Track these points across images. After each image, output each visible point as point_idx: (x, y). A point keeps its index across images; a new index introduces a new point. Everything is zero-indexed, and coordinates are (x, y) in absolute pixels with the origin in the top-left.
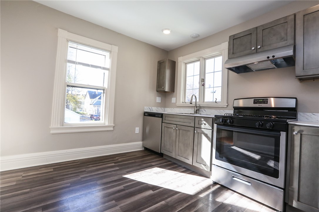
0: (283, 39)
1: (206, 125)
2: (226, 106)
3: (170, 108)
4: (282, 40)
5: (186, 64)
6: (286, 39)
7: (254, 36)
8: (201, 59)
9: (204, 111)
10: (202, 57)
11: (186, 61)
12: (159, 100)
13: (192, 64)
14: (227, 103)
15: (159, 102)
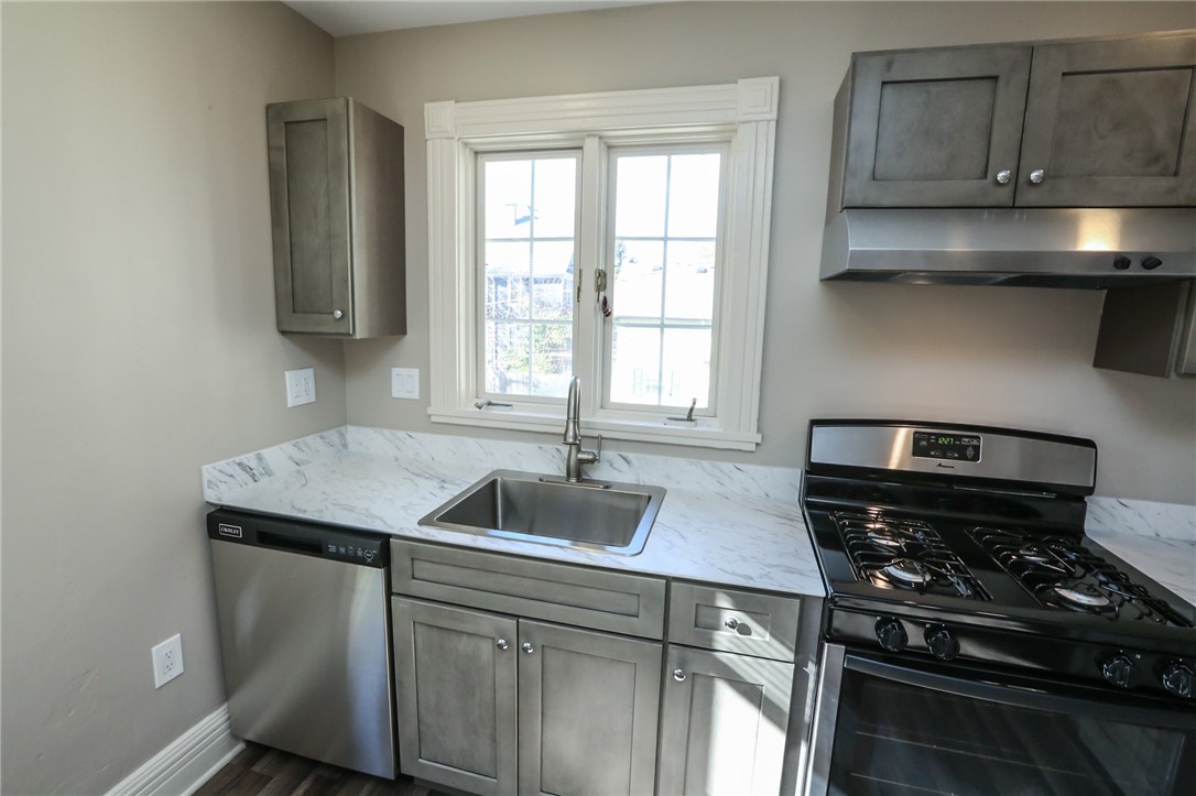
0: (1156, 159)
1: (754, 636)
2: (753, 448)
3: (386, 432)
4: (1155, 169)
5: (476, 153)
6: (1173, 167)
7: (1009, 98)
8: (591, 145)
9: (620, 463)
10: (601, 138)
11: (480, 142)
12: (299, 386)
13: (519, 167)
14: (759, 430)
15: (303, 400)
